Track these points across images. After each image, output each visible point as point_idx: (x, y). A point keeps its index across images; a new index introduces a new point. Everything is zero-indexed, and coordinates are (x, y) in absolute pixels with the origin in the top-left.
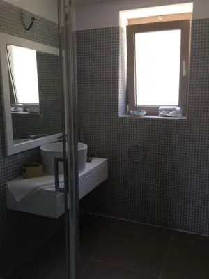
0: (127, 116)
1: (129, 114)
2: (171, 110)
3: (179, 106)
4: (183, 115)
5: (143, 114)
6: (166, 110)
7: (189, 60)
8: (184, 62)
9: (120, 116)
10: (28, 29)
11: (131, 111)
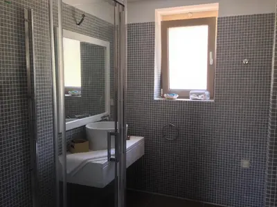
0: (162, 99)
1: (163, 97)
2: (200, 94)
3: (207, 90)
4: (211, 98)
5: (176, 97)
6: (195, 93)
7: (216, 51)
8: (211, 53)
9: (155, 99)
10: (78, 25)
11: (165, 95)
